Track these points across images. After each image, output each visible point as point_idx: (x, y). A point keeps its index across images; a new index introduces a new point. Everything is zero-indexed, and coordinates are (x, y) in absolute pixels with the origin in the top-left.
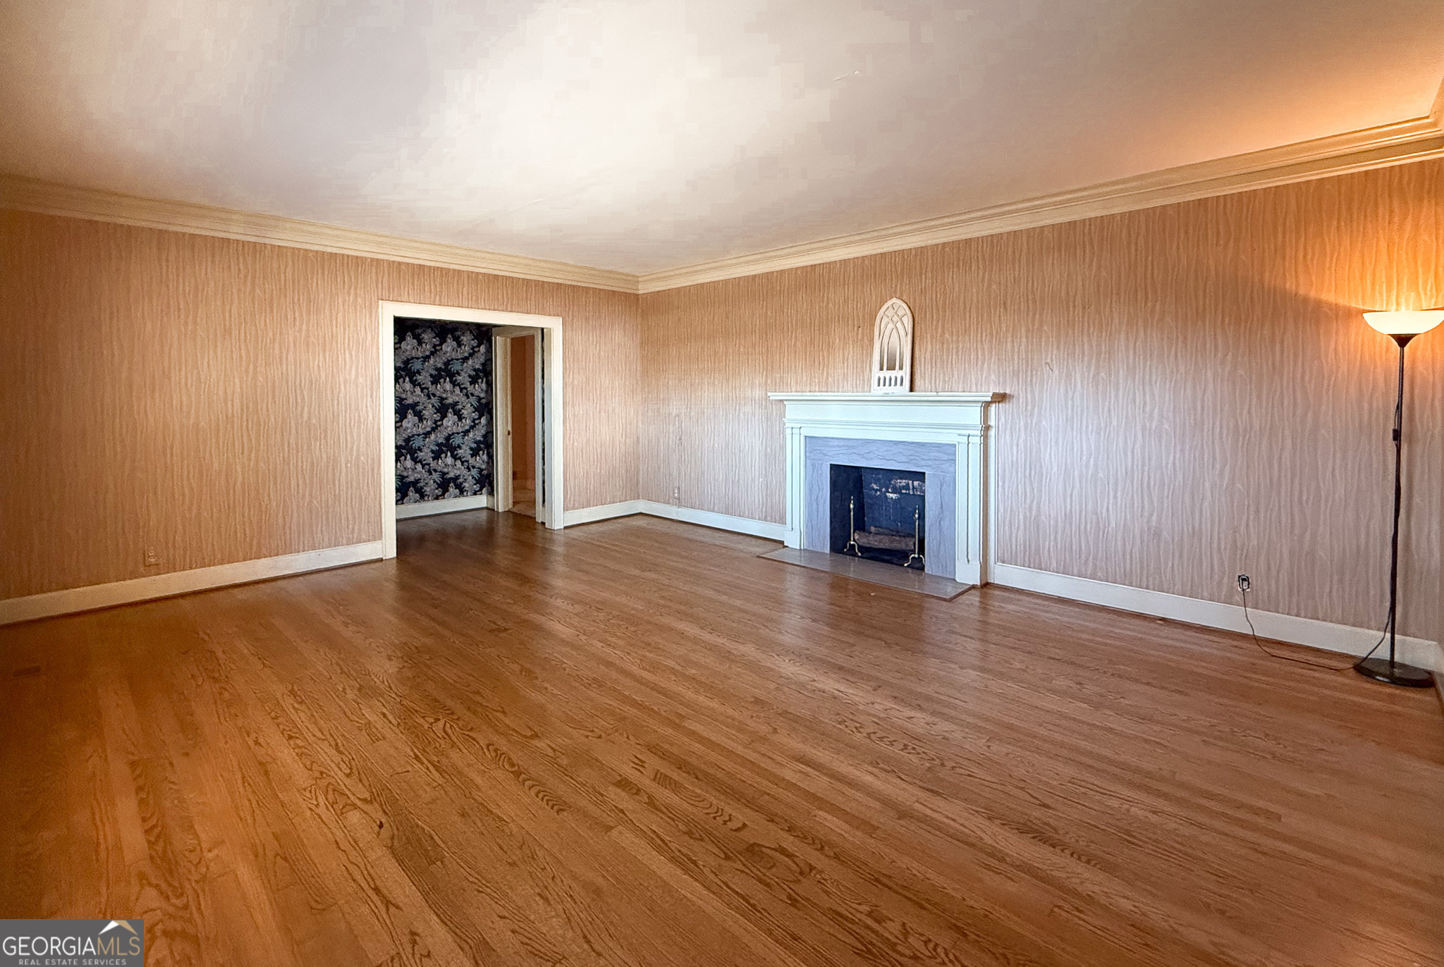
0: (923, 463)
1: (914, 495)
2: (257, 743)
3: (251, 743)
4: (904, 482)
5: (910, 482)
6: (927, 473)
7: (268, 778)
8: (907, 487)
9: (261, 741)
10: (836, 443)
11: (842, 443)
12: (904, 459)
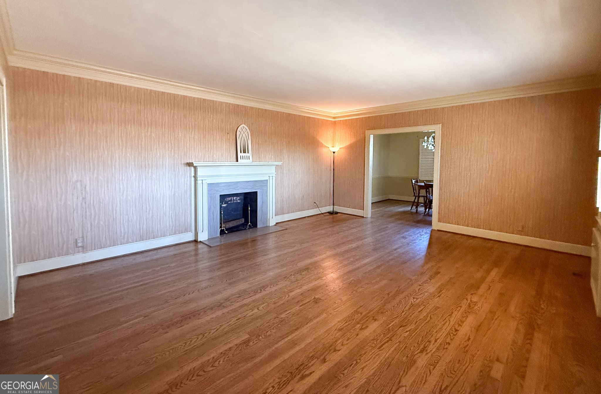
0: (257, 188)
1: (233, 203)
2: (469, 339)
3: (470, 341)
4: (230, 199)
5: (233, 198)
6: (258, 191)
7: (481, 324)
8: (231, 200)
9: (467, 338)
10: (223, 185)
11: (225, 185)
12: (250, 187)
